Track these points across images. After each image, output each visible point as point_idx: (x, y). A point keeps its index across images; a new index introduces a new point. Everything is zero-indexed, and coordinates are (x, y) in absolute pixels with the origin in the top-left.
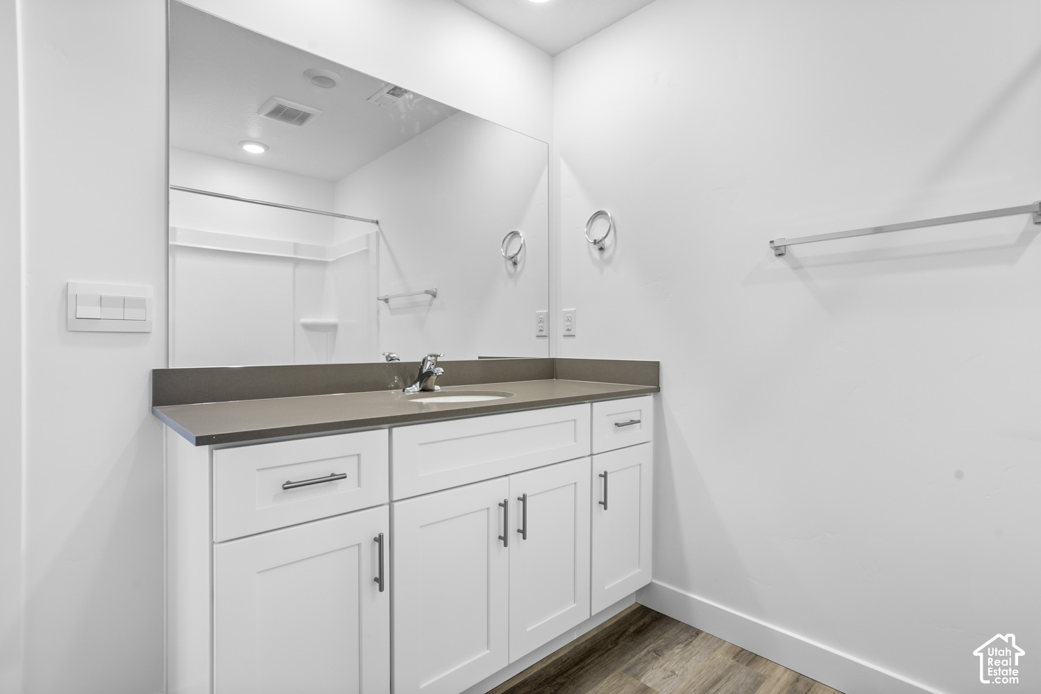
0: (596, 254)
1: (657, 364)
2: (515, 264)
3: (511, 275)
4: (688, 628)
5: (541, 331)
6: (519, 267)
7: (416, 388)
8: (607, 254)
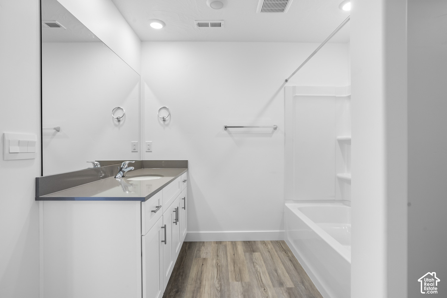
0: (162, 122)
1: (187, 161)
2: (119, 121)
3: (116, 125)
4: (200, 242)
5: (134, 149)
6: (121, 123)
7: (119, 175)
8: (166, 123)
